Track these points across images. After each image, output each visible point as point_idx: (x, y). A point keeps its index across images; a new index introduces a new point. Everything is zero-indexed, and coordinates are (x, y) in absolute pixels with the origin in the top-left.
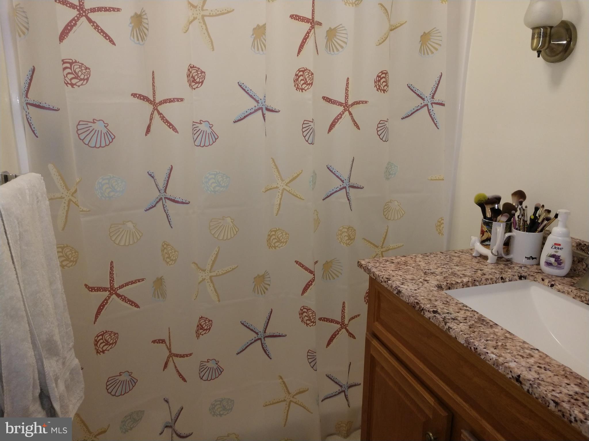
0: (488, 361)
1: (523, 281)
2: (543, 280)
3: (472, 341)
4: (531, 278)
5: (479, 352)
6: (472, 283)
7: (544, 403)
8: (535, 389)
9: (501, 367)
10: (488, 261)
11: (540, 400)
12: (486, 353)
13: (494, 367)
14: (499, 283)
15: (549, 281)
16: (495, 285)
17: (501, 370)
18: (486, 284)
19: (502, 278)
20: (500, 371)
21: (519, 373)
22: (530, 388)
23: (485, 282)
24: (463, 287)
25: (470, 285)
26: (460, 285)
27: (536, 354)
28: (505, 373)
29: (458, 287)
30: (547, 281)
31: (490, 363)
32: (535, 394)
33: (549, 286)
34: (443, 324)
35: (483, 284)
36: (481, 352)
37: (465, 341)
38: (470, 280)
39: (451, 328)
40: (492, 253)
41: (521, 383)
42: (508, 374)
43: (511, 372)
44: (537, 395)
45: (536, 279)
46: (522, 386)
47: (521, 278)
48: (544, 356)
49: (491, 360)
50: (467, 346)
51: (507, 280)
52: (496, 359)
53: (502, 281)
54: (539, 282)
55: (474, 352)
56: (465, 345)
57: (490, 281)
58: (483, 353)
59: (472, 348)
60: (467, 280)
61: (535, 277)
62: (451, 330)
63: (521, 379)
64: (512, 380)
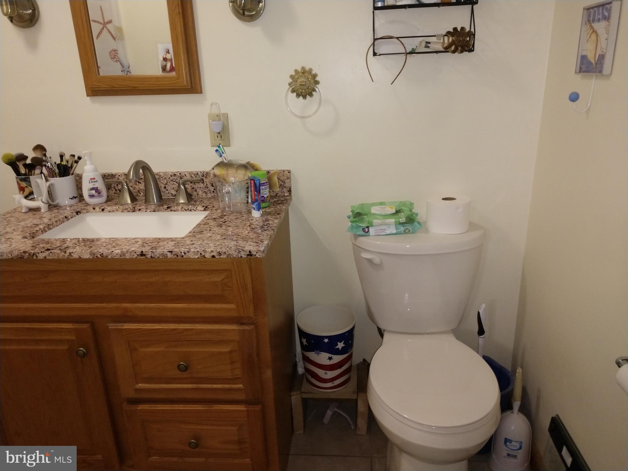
0: (115, 256)
1: (80, 215)
2: (94, 209)
3: (96, 251)
4: (84, 211)
5: (105, 256)
6: (47, 228)
7: (163, 257)
8: (156, 252)
9: (127, 255)
10: (42, 211)
11: (161, 257)
12: (112, 252)
13: (122, 257)
14: (65, 221)
15: (99, 208)
16: (63, 224)
17: (128, 256)
18: (57, 226)
19: (66, 217)
20: (127, 258)
21: (141, 250)
22: (152, 254)
23: (56, 224)
24: (43, 234)
25: (47, 230)
26: (40, 232)
27: (140, 240)
28: (131, 257)
29: (39, 234)
30: (97, 208)
31: (118, 257)
32: (156, 256)
33: (101, 211)
34: (63, 253)
35: (56, 226)
36: (107, 254)
37: (90, 254)
38: (45, 226)
39: (72, 253)
40: (43, 202)
41: (144, 255)
42: (134, 255)
43: (135, 253)
44: (158, 256)
45: (88, 211)
46: (146, 256)
47: (78, 213)
48: (144, 239)
49: (117, 254)
50: (94, 257)
51: (70, 217)
52: (121, 252)
53: (67, 219)
54: (92, 212)
55: (101, 257)
56: (91, 258)
57: (59, 222)
58: (109, 254)
59: (99, 256)
60: (43, 226)
61: (87, 209)
62: (72, 254)
63: (144, 253)
64: (139, 258)
